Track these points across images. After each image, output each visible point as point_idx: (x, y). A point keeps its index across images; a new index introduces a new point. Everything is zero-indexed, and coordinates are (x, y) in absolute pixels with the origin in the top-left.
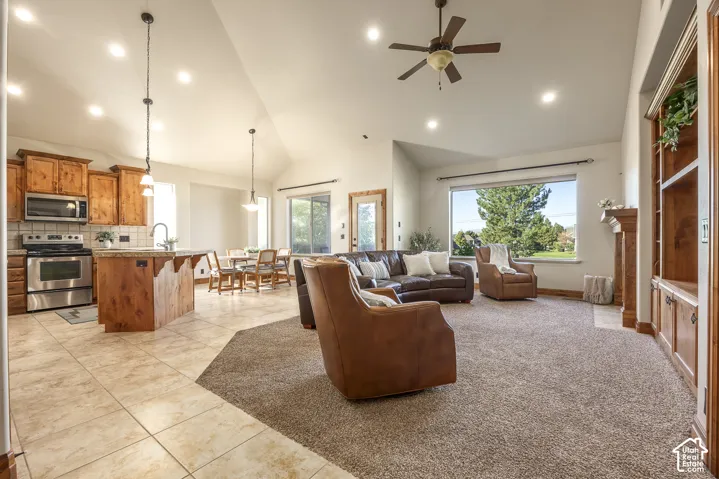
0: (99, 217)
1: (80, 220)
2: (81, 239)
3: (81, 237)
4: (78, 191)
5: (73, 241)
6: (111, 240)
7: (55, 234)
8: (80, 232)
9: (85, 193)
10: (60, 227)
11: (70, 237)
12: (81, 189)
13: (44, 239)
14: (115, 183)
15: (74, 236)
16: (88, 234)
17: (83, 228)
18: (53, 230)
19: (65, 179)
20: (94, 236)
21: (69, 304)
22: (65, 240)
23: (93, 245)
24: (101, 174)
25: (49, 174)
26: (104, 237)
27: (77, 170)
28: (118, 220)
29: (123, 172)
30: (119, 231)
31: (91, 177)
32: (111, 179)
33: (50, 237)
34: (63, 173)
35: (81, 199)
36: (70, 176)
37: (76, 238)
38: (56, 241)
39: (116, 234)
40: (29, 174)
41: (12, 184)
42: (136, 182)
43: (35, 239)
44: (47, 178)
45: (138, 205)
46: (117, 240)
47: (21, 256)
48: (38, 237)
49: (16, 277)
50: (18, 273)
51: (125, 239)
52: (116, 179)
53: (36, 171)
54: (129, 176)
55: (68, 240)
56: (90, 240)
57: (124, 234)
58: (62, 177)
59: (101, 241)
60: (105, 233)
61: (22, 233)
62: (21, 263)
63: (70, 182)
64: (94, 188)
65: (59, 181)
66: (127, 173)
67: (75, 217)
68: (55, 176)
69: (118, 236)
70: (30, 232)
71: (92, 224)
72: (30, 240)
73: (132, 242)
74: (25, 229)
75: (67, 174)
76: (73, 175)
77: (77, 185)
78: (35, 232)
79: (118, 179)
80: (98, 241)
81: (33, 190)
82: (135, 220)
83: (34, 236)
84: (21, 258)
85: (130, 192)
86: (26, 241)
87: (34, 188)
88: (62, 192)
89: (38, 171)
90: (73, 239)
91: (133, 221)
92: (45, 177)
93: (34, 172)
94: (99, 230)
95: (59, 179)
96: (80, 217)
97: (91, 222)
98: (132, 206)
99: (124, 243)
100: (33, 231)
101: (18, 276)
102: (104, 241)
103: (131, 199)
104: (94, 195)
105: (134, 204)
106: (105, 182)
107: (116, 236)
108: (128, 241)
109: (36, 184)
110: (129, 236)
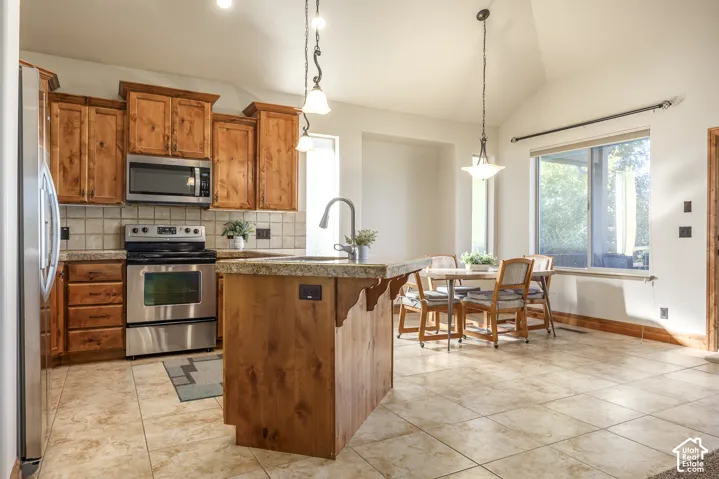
0: (228, 196)
1: (202, 200)
2: (202, 237)
3: (202, 229)
4: (197, 151)
5: (192, 237)
6: (244, 236)
7: (166, 224)
8: (201, 222)
9: (208, 154)
10: (177, 214)
11: (187, 230)
12: (202, 149)
13: (153, 235)
14: (251, 135)
15: (192, 228)
16: (211, 225)
17: (206, 215)
18: (163, 218)
19: (182, 130)
20: (220, 229)
21: (189, 346)
22: (180, 235)
23: (218, 244)
24: (231, 119)
25: (159, 121)
26: (234, 230)
27: (197, 115)
28: (255, 201)
29: (263, 115)
30: (257, 219)
31: (217, 125)
32: (244, 127)
33: (162, 231)
34: (177, 120)
35: (202, 164)
36: (187, 124)
37: (196, 231)
38: (167, 237)
39: (251, 225)
40: (132, 123)
41: (111, 141)
42: (282, 132)
43: (141, 233)
44: (156, 129)
45: (284, 173)
46: (252, 236)
47: (119, 261)
48: (144, 230)
49: (112, 298)
50: (114, 291)
51: (264, 234)
52: (252, 128)
53: (141, 119)
54: (272, 122)
55: (185, 235)
56: (215, 235)
57: (263, 226)
58: (177, 127)
59: (230, 237)
60: (237, 224)
61: (124, 222)
62: (119, 273)
63: (188, 134)
64: (221, 145)
65: (172, 133)
66: (268, 117)
67: (194, 195)
68: (167, 125)
69: (254, 229)
70: (135, 222)
71: (217, 207)
72: (135, 235)
73: (274, 240)
74: (128, 217)
75: (183, 121)
76: (191, 123)
77: (198, 139)
78: (141, 222)
79: (256, 127)
80: (225, 237)
81: (137, 150)
82: (280, 199)
83: (140, 228)
84: (119, 265)
85: (273, 151)
86: (130, 237)
87: (139, 147)
88: (176, 153)
89: (144, 118)
90: (192, 234)
91: (276, 202)
92: (153, 128)
93: (138, 120)
94: (227, 219)
95: (173, 131)
96: (201, 195)
97: (216, 204)
98: (275, 177)
99: (263, 242)
100: (138, 219)
101: (115, 295)
102: (234, 237)
103: (274, 162)
104: (222, 155)
105: (279, 172)
106: (237, 133)
107: (252, 228)
108: (269, 238)
109: (141, 140)
110: (269, 230)
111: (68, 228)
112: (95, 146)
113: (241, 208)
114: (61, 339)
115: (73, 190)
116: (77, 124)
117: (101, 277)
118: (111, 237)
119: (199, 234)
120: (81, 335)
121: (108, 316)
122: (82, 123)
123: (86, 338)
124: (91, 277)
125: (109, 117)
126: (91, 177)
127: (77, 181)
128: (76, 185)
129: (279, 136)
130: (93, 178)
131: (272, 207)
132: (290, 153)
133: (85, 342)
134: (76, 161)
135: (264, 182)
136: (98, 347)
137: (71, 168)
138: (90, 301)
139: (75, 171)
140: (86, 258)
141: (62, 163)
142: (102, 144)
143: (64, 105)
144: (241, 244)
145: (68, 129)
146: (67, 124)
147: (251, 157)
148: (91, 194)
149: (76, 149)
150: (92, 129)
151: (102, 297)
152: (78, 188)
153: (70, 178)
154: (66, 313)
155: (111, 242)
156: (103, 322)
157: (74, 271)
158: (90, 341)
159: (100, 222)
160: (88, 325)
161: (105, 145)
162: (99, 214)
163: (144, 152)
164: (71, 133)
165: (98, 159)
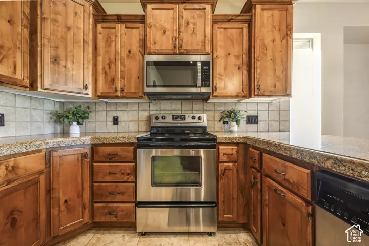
0: (225, 88)
1: (204, 90)
2: (204, 122)
3: (204, 117)
4: (199, 48)
5: (196, 123)
6: (237, 121)
7: (179, 113)
8: (204, 111)
9: (208, 49)
10: (186, 105)
11: (193, 118)
12: (204, 45)
13: (169, 121)
14: (245, 31)
15: (197, 116)
16: (211, 113)
17: (207, 106)
18: (176, 107)
19: (186, 31)
20: (217, 118)
22: (188, 121)
23: (216, 128)
25: (169, 27)
26: (229, 116)
27: (200, 17)
28: (250, 90)
29: (258, 7)
30: (248, 107)
31: (216, 26)
32: (240, 25)
33: (175, 118)
34: (183, 22)
35: (204, 58)
36: (191, 25)
37: (200, 118)
38: (179, 123)
39: (242, 113)
40: (148, 30)
41: (135, 48)
42: (276, 23)
43: (160, 120)
44: (166, 33)
45: (278, 60)
46: (243, 122)
47: (131, 144)
48: (163, 118)
49: (127, 177)
50: (128, 171)
51: (252, 120)
52: (246, 25)
53: (155, 26)
54: (267, 14)
55: (192, 121)
56: (214, 121)
57: (252, 113)
58: (183, 29)
59: (226, 123)
60: (230, 112)
61: (151, 113)
62: (132, 155)
63: (192, 34)
64: (219, 43)
65: (179, 34)
66: (263, 10)
67: (196, 86)
68: (175, 28)
69: (245, 116)
70: (158, 112)
71: (216, 97)
72: (157, 121)
73: (262, 125)
74: (154, 108)
75: (188, 23)
76: (194, 24)
77: (200, 37)
78: (163, 112)
79: (250, 23)
80: (222, 122)
81: (152, 52)
82: (275, 86)
83: (160, 116)
85: (268, 40)
86: (154, 123)
87: (154, 48)
88: (182, 51)
89: (158, 25)
90: (196, 120)
91: (271, 89)
92: (164, 32)
93: (153, 27)
94: (223, 108)
95: (180, 32)
96: (202, 86)
97: (215, 94)
98: (269, 65)
99: (252, 127)
100: (160, 110)
101: (128, 174)
102: (229, 123)
103: (269, 52)
104: (220, 52)
105: (273, 60)
106: (233, 31)
107: (243, 116)
108: (257, 123)
109: (155, 43)
110: (257, 116)
111: (118, 117)
112: (124, 54)
113: (237, 97)
114: (87, 211)
115: (111, 88)
116: (113, 38)
117: (117, 159)
118: (143, 123)
119: (202, 121)
120: (104, 208)
121: (122, 193)
122: (116, 36)
123: (106, 211)
124: (111, 158)
125: (134, 30)
126: (122, 78)
127: (113, 80)
128: (113, 84)
129: (274, 27)
130: (124, 79)
131: (266, 93)
132: (284, 41)
133: (106, 214)
134: (113, 66)
135: (259, 70)
136: (115, 220)
137: (109, 72)
138: (108, 179)
139: (113, 73)
140: (105, 142)
141: (104, 68)
142: (129, 51)
143: (105, 25)
144: (235, 127)
145: (108, 42)
146: (107, 39)
147: (245, 51)
148: (122, 91)
149: (113, 58)
150: (123, 40)
151: (118, 176)
152: (114, 86)
153: (109, 79)
154: (92, 187)
155: (143, 127)
156: (119, 198)
157: (97, 152)
158: (110, 213)
160: (108, 199)
161: (132, 52)
162: (136, 107)
163: (157, 52)
164: (109, 46)
165: (127, 63)
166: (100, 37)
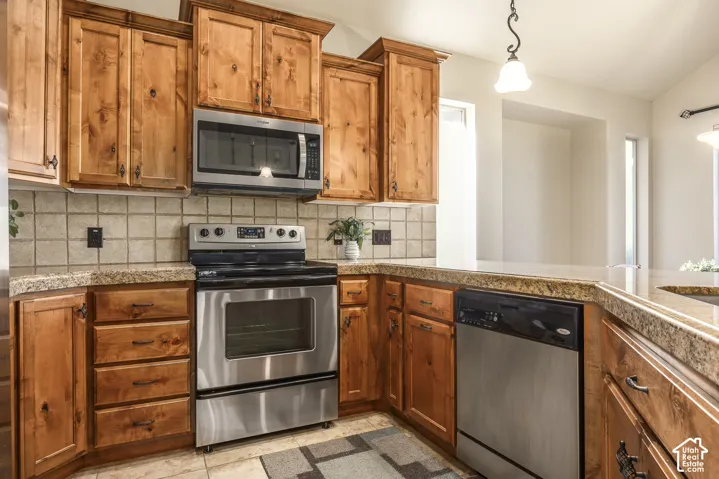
0: (342, 182)
1: (311, 184)
2: (300, 242)
3: (300, 230)
4: (300, 107)
5: (286, 242)
6: (359, 240)
7: (249, 223)
8: (298, 219)
9: (316, 112)
10: (265, 208)
11: (280, 233)
12: (309, 105)
13: (231, 239)
14: (374, 89)
15: (288, 228)
16: (312, 224)
17: (307, 210)
18: (247, 215)
19: (277, 73)
20: (324, 231)
22: (271, 240)
23: (321, 252)
24: (346, 65)
25: (242, 57)
26: (347, 231)
27: (301, 52)
28: (381, 187)
29: (393, 58)
30: (375, 215)
31: (329, 72)
32: (366, 78)
33: (243, 232)
34: (271, 57)
35: (309, 129)
36: (285, 66)
37: (293, 234)
38: (252, 242)
39: (366, 226)
40: (201, 58)
41: (167, 86)
42: (418, 89)
43: (212, 237)
44: (239, 71)
45: (421, 147)
46: (367, 240)
47: (181, 284)
48: (219, 232)
49: (173, 348)
50: (176, 336)
51: (382, 238)
52: (375, 80)
53: (216, 52)
54: (405, 71)
55: (276, 238)
56: (317, 239)
57: (381, 226)
58: (270, 69)
59: (338, 242)
60: (348, 224)
61: (187, 221)
62: (183, 304)
63: (287, 81)
64: (332, 103)
65: (264, 78)
66: (400, 63)
67: (295, 177)
68: (255, 65)
69: (370, 231)
70: (203, 220)
71: (328, 196)
72: (205, 239)
73: (396, 246)
74: (194, 213)
75: (280, 60)
76: (292, 64)
77: (301, 90)
78: (212, 220)
79: (381, 77)
80: (331, 242)
81: (209, 102)
82: (417, 185)
83: (211, 229)
84: (184, 291)
85: (407, 114)
86: (196, 242)
87: (213, 97)
88: (269, 110)
89: (221, 52)
90: (286, 238)
91: (411, 189)
92: (235, 69)
93: (211, 54)
94: (333, 216)
95: (264, 75)
96: (307, 177)
97: (326, 192)
98: (409, 150)
99: (381, 249)
100: (208, 216)
101: (176, 342)
102: (344, 242)
103: (409, 130)
104: (334, 119)
105: (414, 145)
106: (355, 86)
107: (368, 229)
108: (389, 243)
109: (216, 86)
110: (389, 231)
111: (100, 230)
112: (141, 94)
113: (361, 198)
114: (82, 426)
115: (106, 165)
116: (112, 56)
117: (152, 313)
118: (167, 243)
119: (297, 239)
120: (119, 415)
121: (163, 380)
122: (120, 55)
123: (127, 420)
124: (135, 314)
125: (164, 48)
126: (134, 144)
127: (112, 150)
128: (111, 157)
129: (414, 92)
130: (140, 148)
131: (406, 196)
132: (428, 117)
133: (125, 428)
134: (111, 118)
135: (395, 159)
136: (148, 435)
137: (102, 128)
138: (132, 355)
139: (110, 132)
140: (125, 280)
141: (86, 120)
142: (153, 91)
143: (91, 24)
144: (355, 250)
145: (98, 63)
146: (96, 56)
147: (374, 122)
148: (136, 173)
149: (111, 99)
150: (137, 66)
151: (154, 347)
152: (113, 162)
153: (101, 145)
155: (166, 251)
156: (156, 390)
157: (105, 304)
158: (135, 425)
159: (149, 220)
160: (130, 398)
161: (158, 94)
162: (149, 207)
163: (221, 105)
164: (103, 71)
165: (147, 115)
166: (78, 49)
